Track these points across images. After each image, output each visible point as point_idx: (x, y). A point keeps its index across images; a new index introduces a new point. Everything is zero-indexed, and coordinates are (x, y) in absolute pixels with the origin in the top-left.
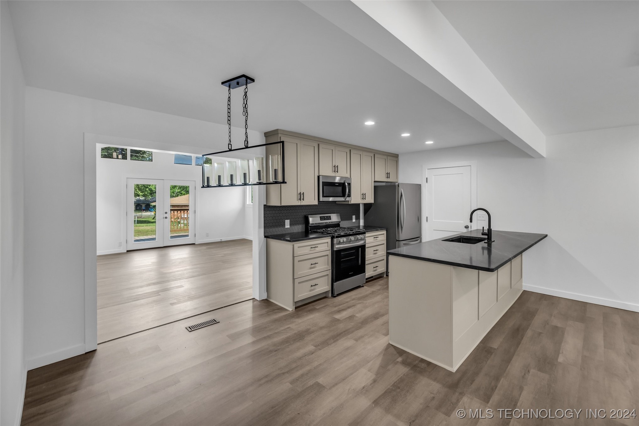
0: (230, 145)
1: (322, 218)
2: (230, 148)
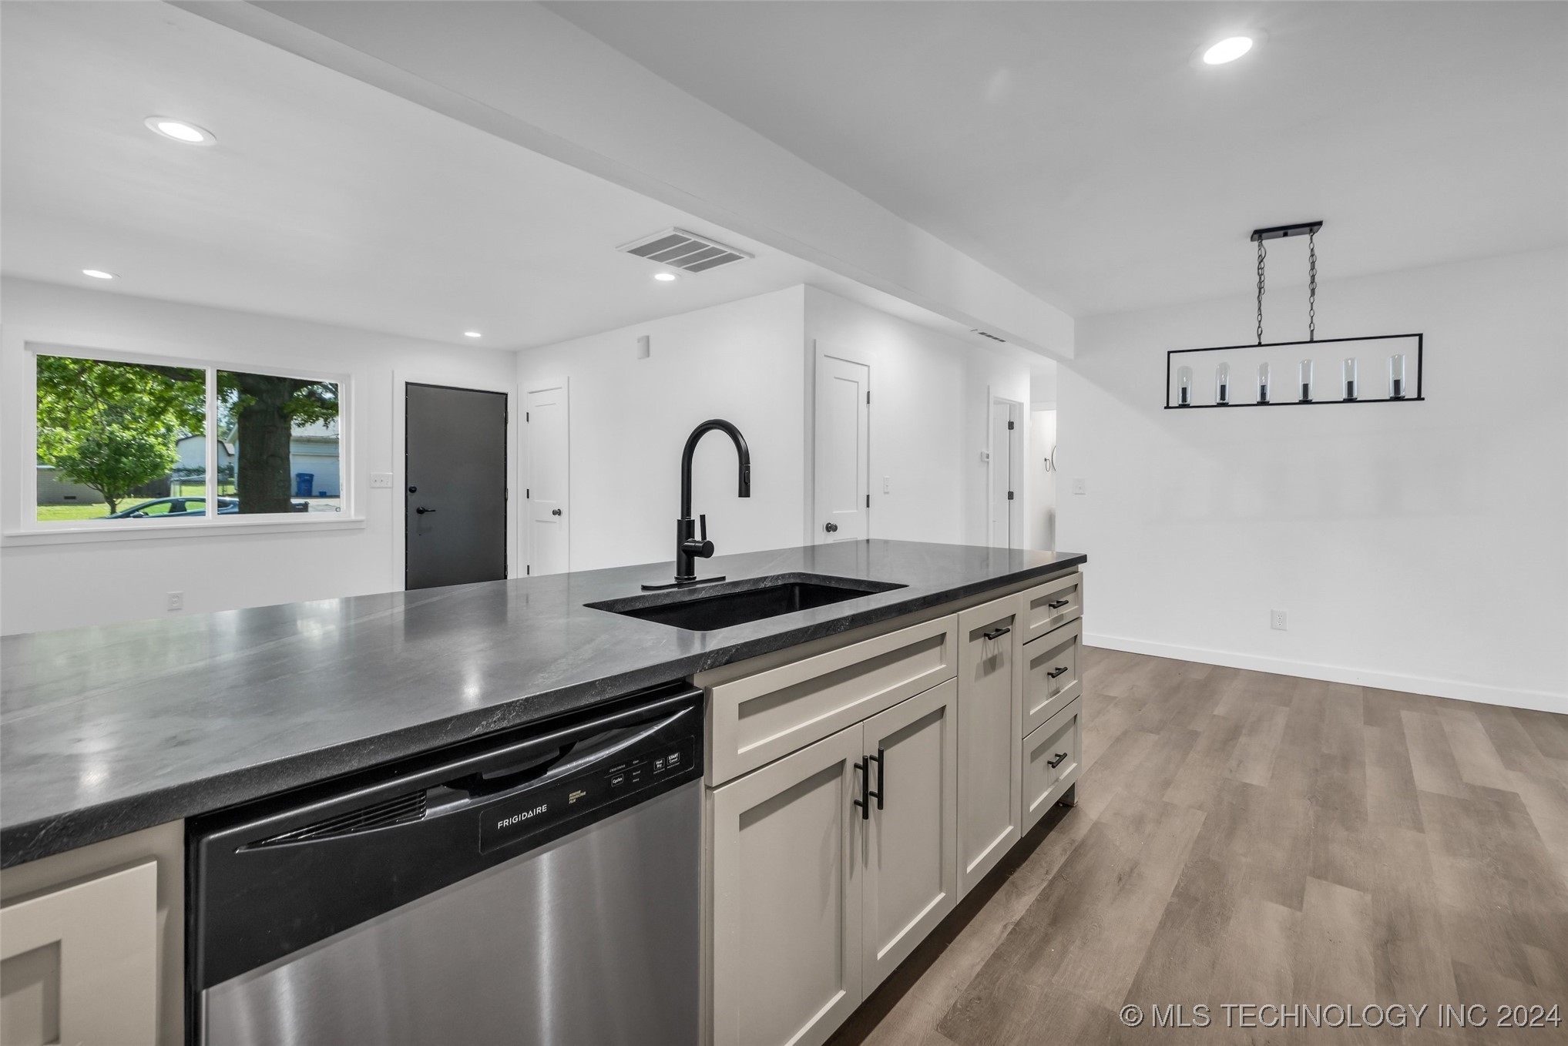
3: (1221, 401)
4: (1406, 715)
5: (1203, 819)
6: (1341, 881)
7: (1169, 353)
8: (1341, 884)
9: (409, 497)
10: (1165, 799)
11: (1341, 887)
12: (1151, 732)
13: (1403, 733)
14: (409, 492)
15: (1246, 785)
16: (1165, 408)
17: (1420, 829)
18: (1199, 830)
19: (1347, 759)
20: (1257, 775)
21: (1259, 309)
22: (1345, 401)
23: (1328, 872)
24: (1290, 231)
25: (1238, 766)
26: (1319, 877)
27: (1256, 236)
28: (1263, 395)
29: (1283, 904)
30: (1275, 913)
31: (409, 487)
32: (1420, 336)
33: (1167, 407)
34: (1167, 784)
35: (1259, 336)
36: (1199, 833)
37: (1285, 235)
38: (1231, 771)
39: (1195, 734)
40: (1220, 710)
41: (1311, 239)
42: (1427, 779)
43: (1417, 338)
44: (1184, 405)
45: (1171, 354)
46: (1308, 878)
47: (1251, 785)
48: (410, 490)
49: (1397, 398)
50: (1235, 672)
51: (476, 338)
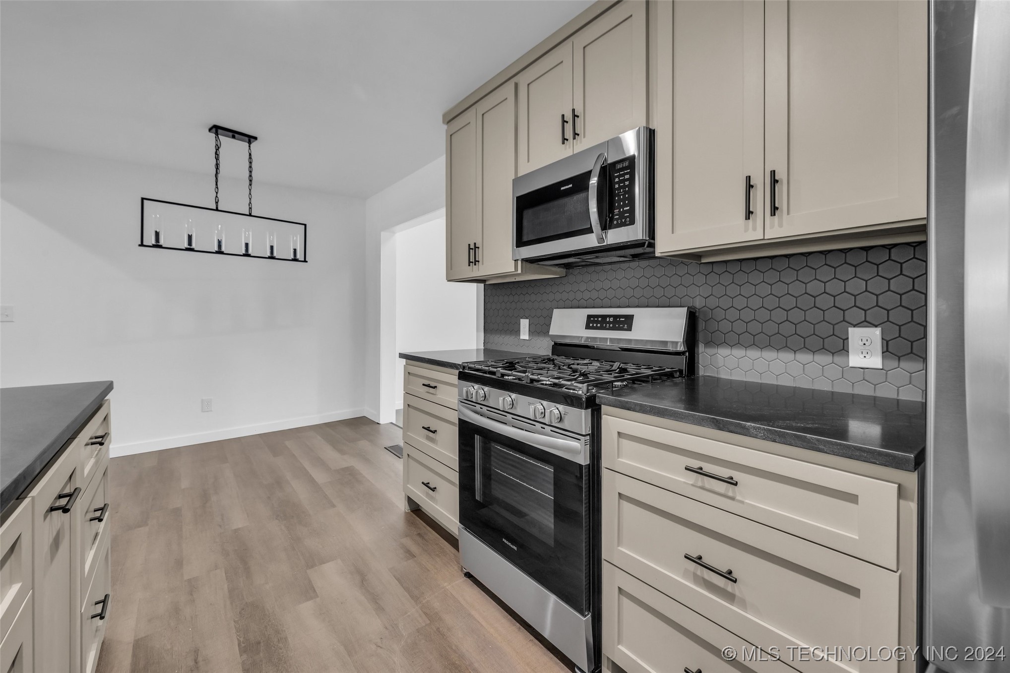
1: (594, 322)
3: (189, 247)
4: (288, 444)
5: (224, 575)
6: (323, 562)
7: (143, 199)
8: (324, 563)
10: (186, 577)
11: (325, 565)
12: (140, 526)
13: (294, 455)
15: (236, 531)
17: (334, 506)
18: (226, 586)
19: (279, 483)
20: (238, 521)
21: (217, 184)
22: (269, 258)
23: (313, 561)
24: (236, 135)
25: (223, 519)
26: (312, 567)
27: (214, 130)
28: (220, 246)
29: (308, 600)
30: (307, 608)
32: (305, 225)
34: (179, 564)
35: (217, 203)
36: (228, 589)
37: (233, 137)
38: (220, 526)
39: (177, 512)
40: (185, 484)
41: (249, 146)
42: (320, 477)
44: (158, 246)
45: (144, 201)
46: (308, 571)
47: (239, 529)
50: (178, 451)
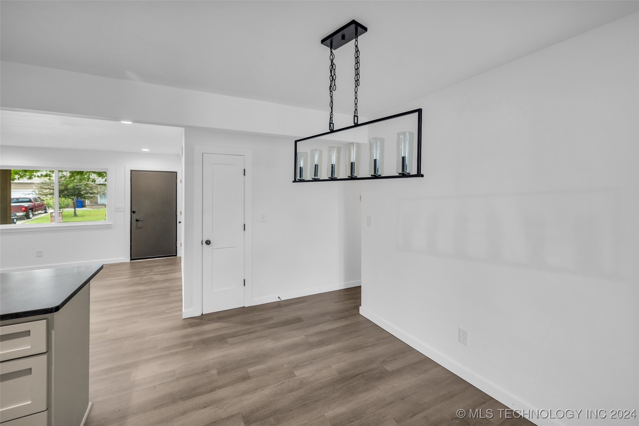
0: (356, 118)
2: (356, 122)
7: (296, 142)
9: (132, 215)
14: (132, 213)
16: (293, 182)
31: (132, 210)
32: (419, 111)
33: (295, 181)
43: (417, 114)
45: (298, 143)
48: (133, 212)
49: (404, 175)
51: (148, 151)
